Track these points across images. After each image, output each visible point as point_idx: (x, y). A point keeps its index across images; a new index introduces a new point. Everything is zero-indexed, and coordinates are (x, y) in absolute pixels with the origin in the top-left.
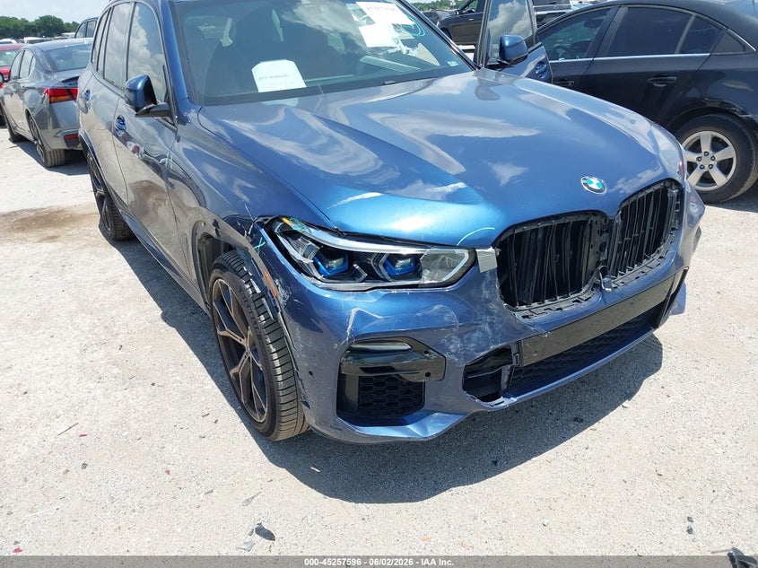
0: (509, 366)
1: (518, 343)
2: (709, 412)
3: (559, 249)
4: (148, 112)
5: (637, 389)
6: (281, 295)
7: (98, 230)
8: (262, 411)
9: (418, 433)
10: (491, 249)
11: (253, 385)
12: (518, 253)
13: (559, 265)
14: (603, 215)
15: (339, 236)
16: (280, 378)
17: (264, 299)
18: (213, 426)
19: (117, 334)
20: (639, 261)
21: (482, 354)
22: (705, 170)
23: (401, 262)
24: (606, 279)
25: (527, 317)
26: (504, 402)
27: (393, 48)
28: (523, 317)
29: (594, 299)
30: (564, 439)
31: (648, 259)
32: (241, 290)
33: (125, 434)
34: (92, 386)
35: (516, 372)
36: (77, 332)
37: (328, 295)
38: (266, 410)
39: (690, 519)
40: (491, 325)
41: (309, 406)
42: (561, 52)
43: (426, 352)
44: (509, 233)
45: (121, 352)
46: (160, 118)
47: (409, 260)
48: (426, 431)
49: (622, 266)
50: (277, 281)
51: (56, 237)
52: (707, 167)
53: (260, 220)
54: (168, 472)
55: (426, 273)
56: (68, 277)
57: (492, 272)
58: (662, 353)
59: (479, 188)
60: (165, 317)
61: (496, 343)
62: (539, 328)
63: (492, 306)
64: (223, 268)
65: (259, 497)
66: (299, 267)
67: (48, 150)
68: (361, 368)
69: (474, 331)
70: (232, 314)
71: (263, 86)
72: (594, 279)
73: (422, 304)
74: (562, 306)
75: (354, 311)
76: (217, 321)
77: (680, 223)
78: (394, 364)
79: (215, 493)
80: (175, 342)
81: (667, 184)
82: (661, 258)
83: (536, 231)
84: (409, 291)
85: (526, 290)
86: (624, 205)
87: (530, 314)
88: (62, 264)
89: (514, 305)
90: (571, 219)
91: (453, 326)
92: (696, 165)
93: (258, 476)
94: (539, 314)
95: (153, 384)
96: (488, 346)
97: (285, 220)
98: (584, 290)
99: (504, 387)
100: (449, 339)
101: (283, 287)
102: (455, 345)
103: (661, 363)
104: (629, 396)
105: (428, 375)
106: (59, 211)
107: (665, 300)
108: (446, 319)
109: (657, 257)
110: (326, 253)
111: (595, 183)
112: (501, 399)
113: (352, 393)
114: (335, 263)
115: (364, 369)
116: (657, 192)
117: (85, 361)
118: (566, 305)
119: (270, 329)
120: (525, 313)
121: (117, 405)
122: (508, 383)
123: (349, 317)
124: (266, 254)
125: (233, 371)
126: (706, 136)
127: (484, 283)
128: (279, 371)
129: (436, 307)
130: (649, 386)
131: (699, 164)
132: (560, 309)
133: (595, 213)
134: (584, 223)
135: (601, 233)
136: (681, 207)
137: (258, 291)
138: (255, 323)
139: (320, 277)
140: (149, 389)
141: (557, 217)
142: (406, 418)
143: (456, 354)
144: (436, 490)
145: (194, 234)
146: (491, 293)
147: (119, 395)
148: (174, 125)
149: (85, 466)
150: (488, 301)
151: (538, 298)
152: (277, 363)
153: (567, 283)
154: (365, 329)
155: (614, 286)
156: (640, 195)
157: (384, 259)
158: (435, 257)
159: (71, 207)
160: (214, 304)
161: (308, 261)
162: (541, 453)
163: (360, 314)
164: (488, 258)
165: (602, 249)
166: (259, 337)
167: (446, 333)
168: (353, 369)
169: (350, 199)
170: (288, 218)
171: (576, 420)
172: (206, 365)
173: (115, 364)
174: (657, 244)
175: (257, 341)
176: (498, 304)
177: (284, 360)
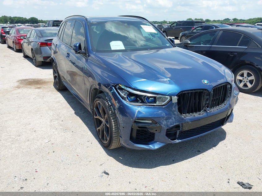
0: (179, 131)
1: (182, 124)
2: (238, 152)
3: (195, 99)
4: (79, 53)
5: (217, 144)
6: (117, 105)
7: (53, 86)
8: (107, 140)
9: (152, 147)
10: (176, 97)
11: (105, 132)
12: (183, 99)
13: (195, 103)
14: (207, 90)
15: (134, 90)
16: (114, 129)
17: (111, 106)
18: (91, 144)
19: (61, 117)
20: (218, 105)
21: (172, 126)
22: (245, 83)
23: (151, 99)
24: (208, 109)
25: (185, 117)
26: (177, 141)
27: (148, 37)
28: (184, 117)
29: (204, 114)
30: (194, 156)
31: (221, 105)
32: (105, 104)
33: (65, 144)
34: (54, 131)
35: (181, 132)
36: (49, 116)
37: (130, 106)
38: (108, 139)
39: (229, 179)
40: (175, 118)
41: (122, 138)
42: (202, 42)
43: (156, 124)
44: (181, 93)
45: (62, 122)
46: (82, 55)
47: (153, 98)
48: (154, 147)
49: (213, 106)
50: (116, 101)
51: (40, 88)
52: (246, 81)
53: (113, 84)
54: (78, 156)
55: (157, 102)
56: (45, 100)
57: (176, 103)
58: (226, 135)
59: (174, 80)
60: (75, 113)
61: (176, 123)
62: (188, 120)
63: (175, 113)
64: (99, 98)
65: (104, 164)
66: (123, 98)
67: (37, 61)
68: (138, 127)
69: (170, 119)
70: (100, 111)
71: (113, 48)
72: (204, 108)
73: (156, 110)
74: (195, 115)
75: (137, 111)
76: (94, 114)
77: (231, 95)
78: (147, 126)
79: (92, 162)
80: (78, 121)
81: (227, 84)
82: (225, 105)
83: (189, 93)
84: (152, 106)
85: (185, 110)
86: (214, 88)
87: (186, 116)
88: (43, 96)
89: (182, 114)
90: (199, 91)
91: (164, 117)
92: (242, 81)
93: (104, 158)
94: (188, 117)
95: (73, 132)
96: (174, 124)
97: (120, 85)
98: (202, 111)
99: (177, 136)
100: (163, 121)
101: (118, 103)
102: (164, 122)
103: (225, 138)
104: (215, 146)
105: (156, 130)
106: (40, 80)
107: (226, 117)
108: (162, 115)
109: (224, 104)
110: (131, 94)
111: (206, 82)
112: (176, 140)
113: (134, 134)
114: (133, 97)
115: (139, 127)
116: (224, 85)
117: (52, 124)
118: (196, 115)
119: (112, 115)
120: (184, 116)
121: (62, 137)
122: (179, 136)
123: (136, 112)
124: (114, 94)
125: (98, 128)
126: (245, 72)
127: (173, 106)
128: (114, 127)
129: (160, 112)
130: (221, 144)
131: (243, 80)
132: (195, 116)
133: (206, 90)
134: (202, 92)
135: (207, 95)
136: (231, 90)
137: (110, 104)
138: (108, 113)
139: (128, 101)
140: (71, 133)
141: (195, 90)
142: (149, 143)
143: (164, 125)
144: (156, 166)
145: (91, 88)
146: (175, 109)
147: (63, 134)
148: (87, 57)
149: (54, 152)
150: (174, 111)
151: (189, 113)
152: (113, 125)
153: (197, 109)
154: (140, 116)
155: (210, 111)
156: (219, 86)
157: (146, 97)
158: (160, 98)
159: (44, 79)
160: (94, 108)
161: (125, 96)
162: (187, 159)
163: (139, 111)
164: (175, 99)
165: (207, 100)
166: (109, 117)
167: (162, 119)
168: (136, 127)
169: (138, 81)
170: (121, 84)
171: (198, 151)
172: (88, 128)
173: (61, 125)
174: (224, 101)
175: (108, 119)
176: (177, 112)
177: (116, 124)
